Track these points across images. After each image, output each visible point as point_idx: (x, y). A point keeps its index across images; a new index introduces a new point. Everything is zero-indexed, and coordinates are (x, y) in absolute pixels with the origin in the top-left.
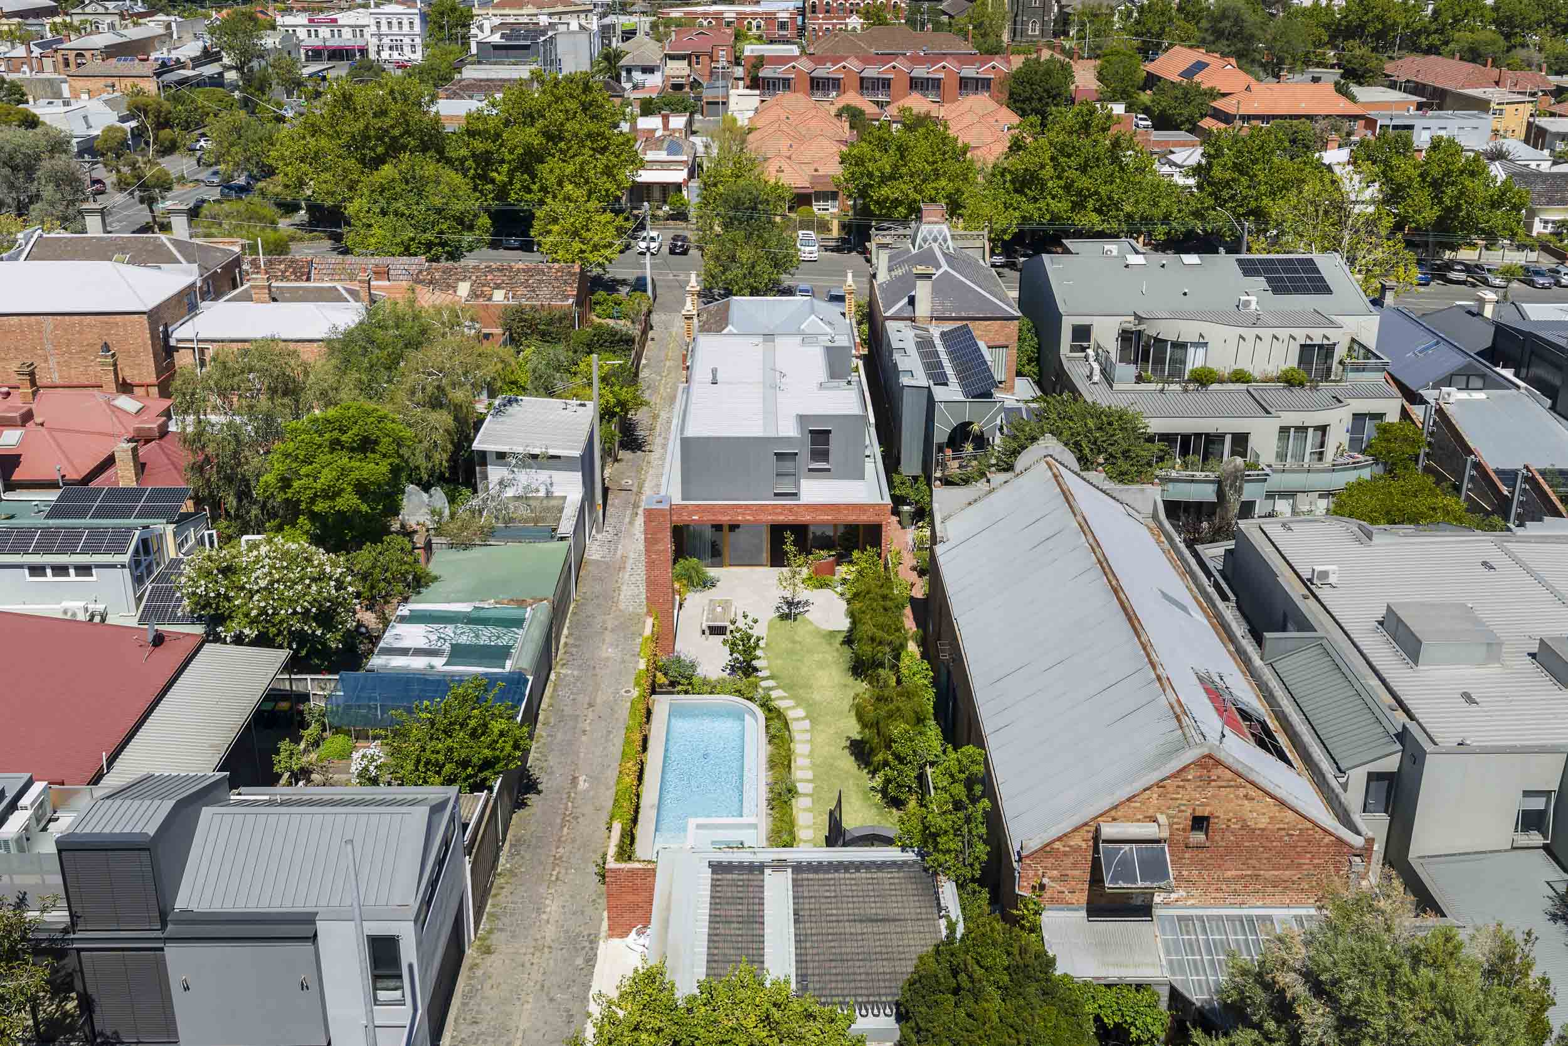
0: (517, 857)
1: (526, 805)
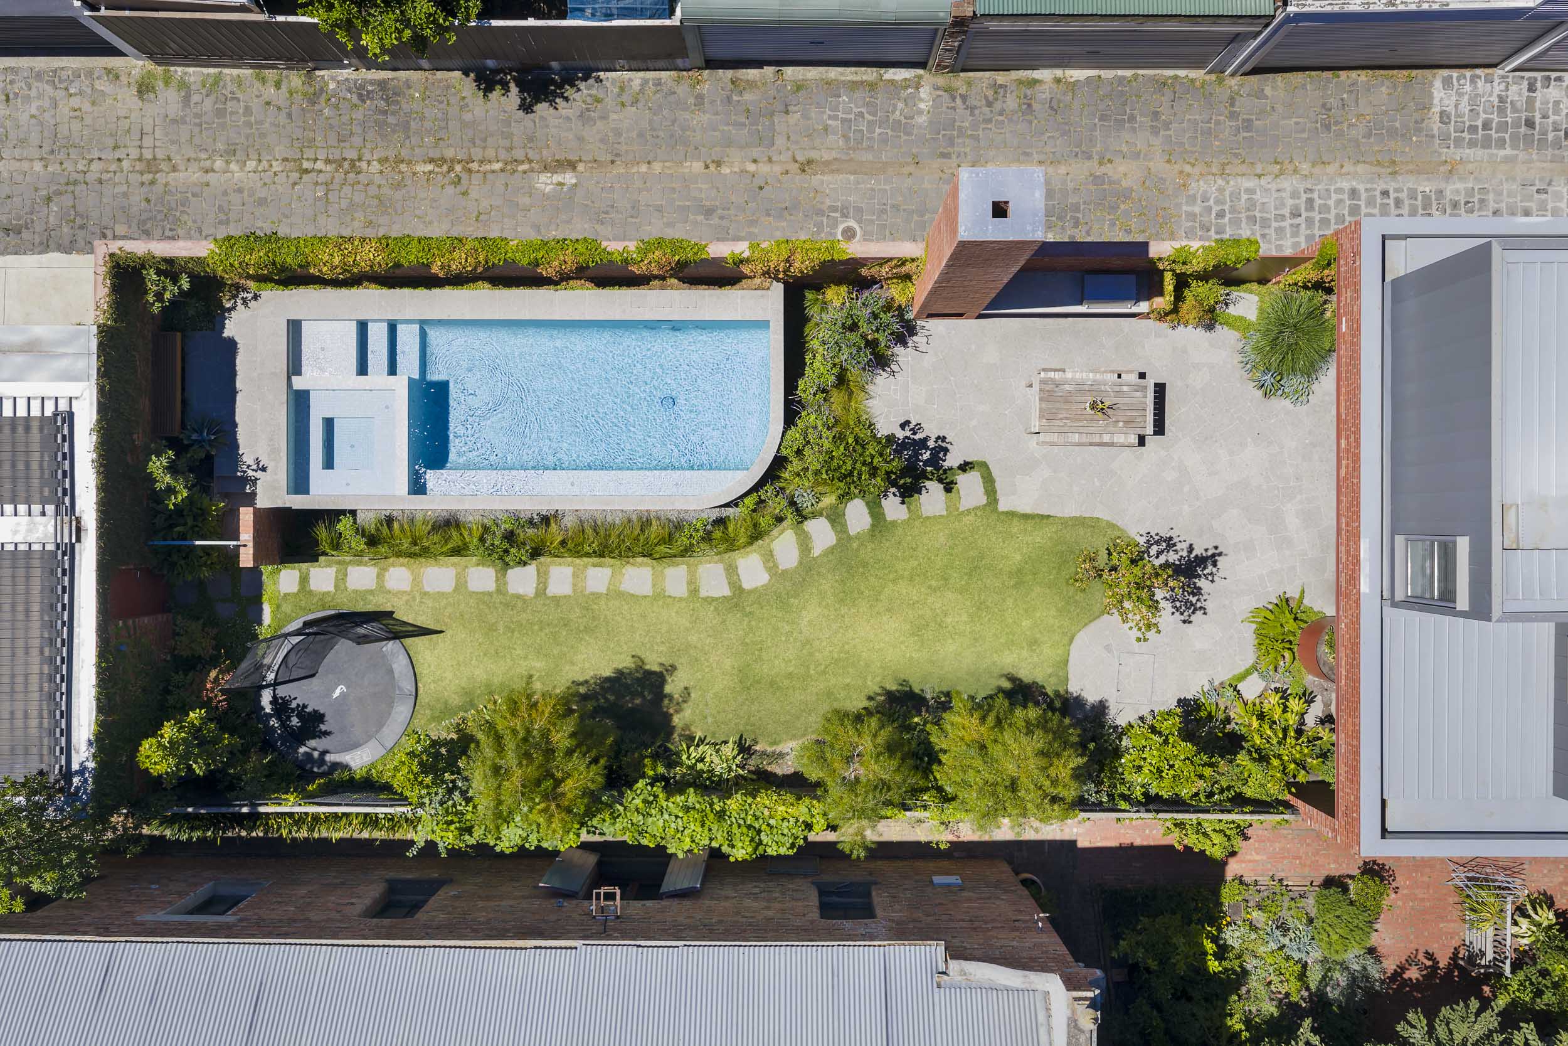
0: (355, 99)
1: (489, 89)
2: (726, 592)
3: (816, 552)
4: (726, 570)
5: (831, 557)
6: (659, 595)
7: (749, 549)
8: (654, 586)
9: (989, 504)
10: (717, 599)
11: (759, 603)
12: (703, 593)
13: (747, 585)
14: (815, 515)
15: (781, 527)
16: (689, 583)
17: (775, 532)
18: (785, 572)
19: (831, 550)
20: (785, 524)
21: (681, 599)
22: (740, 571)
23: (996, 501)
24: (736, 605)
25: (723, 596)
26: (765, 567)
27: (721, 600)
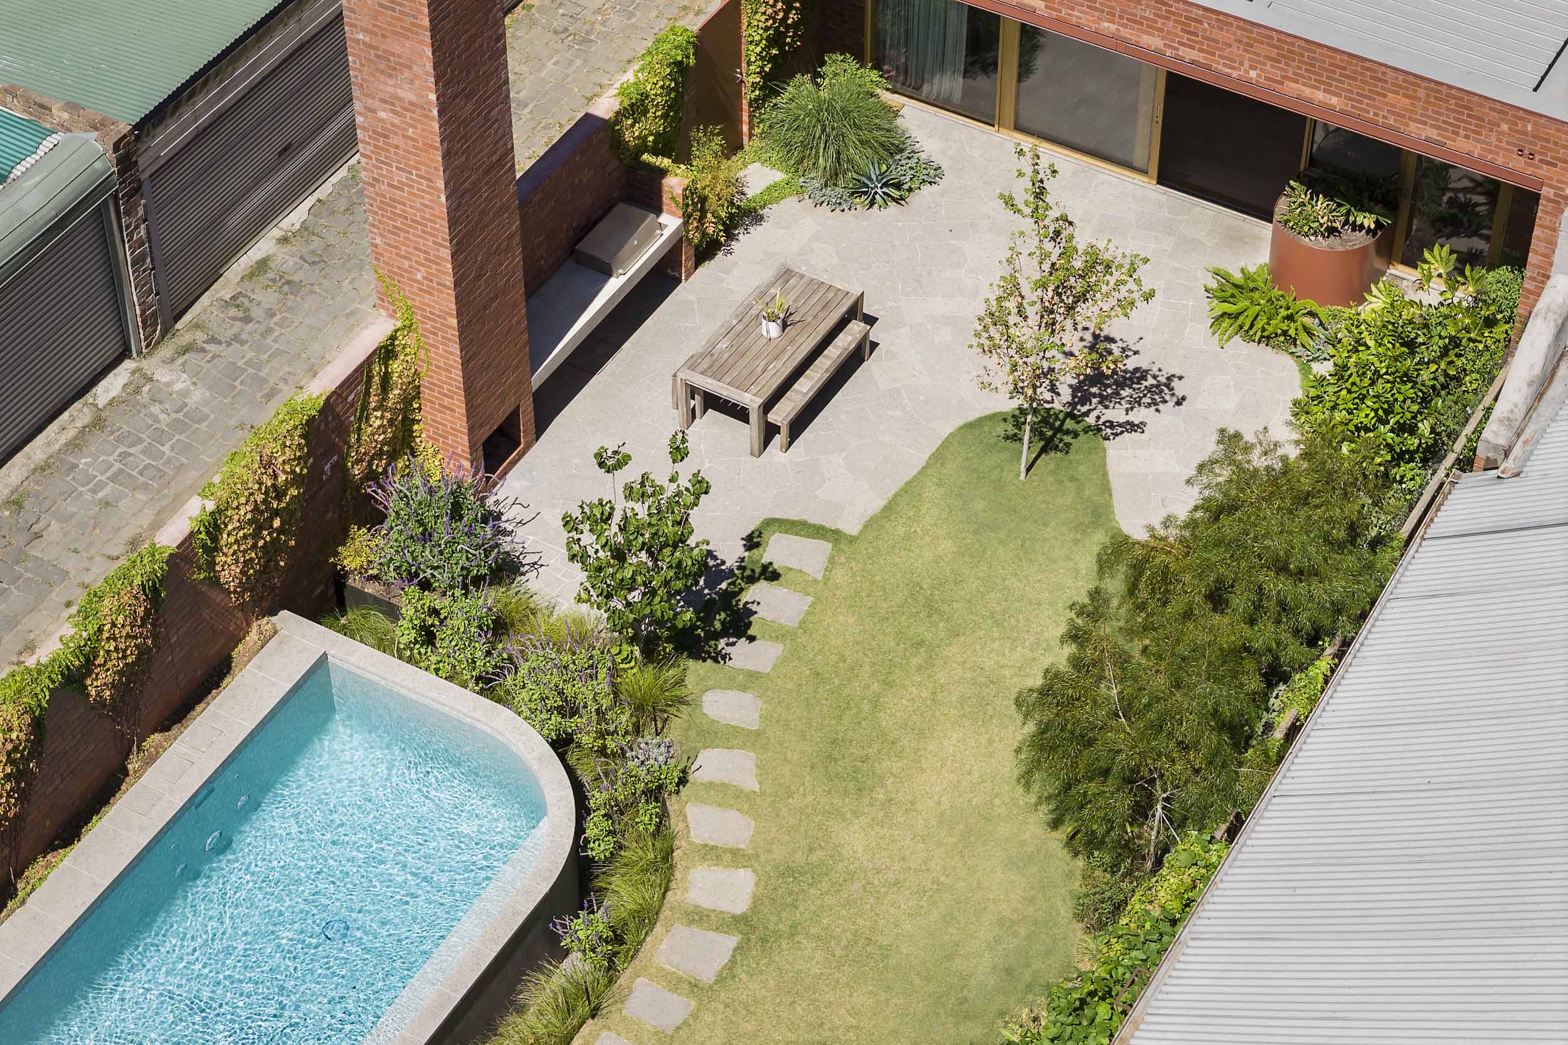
3: (753, 786)
4: (691, 924)
5: (773, 770)
7: (678, 876)
9: (835, 542)
10: (732, 962)
11: (784, 906)
12: (707, 977)
16: (674, 988)
17: (677, 827)
18: (754, 844)
19: (763, 765)
21: (695, 1016)
22: (707, 906)
24: (764, 940)
25: (735, 950)
26: (726, 867)
27: (738, 958)
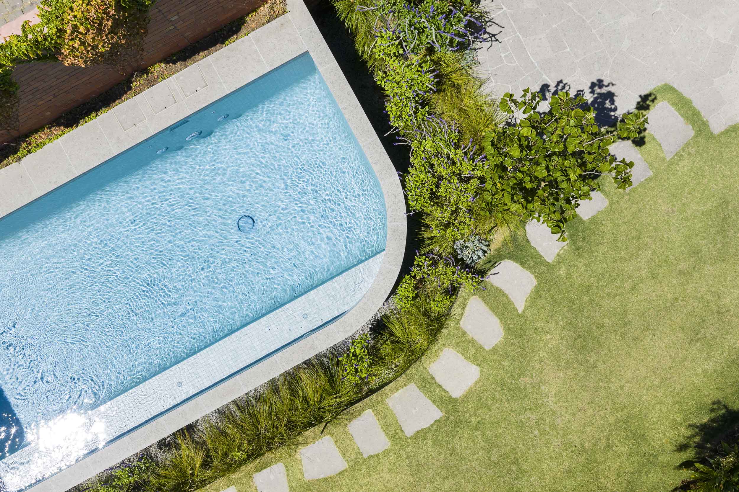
2: (437, 414)
3: (520, 307)
4: (421, 387)
5: (540, 302)
6: (356, 462)
7: (435, 348)
8: (344, 454)
9: (699, 133)
10: (430, 429)
11: (484, 405)
12: (410, 430)
13: (457, 393)
14: (493, 263)
15: (459, 300)
16: (386, 427)
17: (456, 310)
18: (495, 350)
19: (537, 293)
20: (462, 293)
21: (386, 453)
22: (439, 379)
23: (705, 124)
24: (457, 423)
25: (436, 421)
26: (466, 358)
27: (435, 427)
